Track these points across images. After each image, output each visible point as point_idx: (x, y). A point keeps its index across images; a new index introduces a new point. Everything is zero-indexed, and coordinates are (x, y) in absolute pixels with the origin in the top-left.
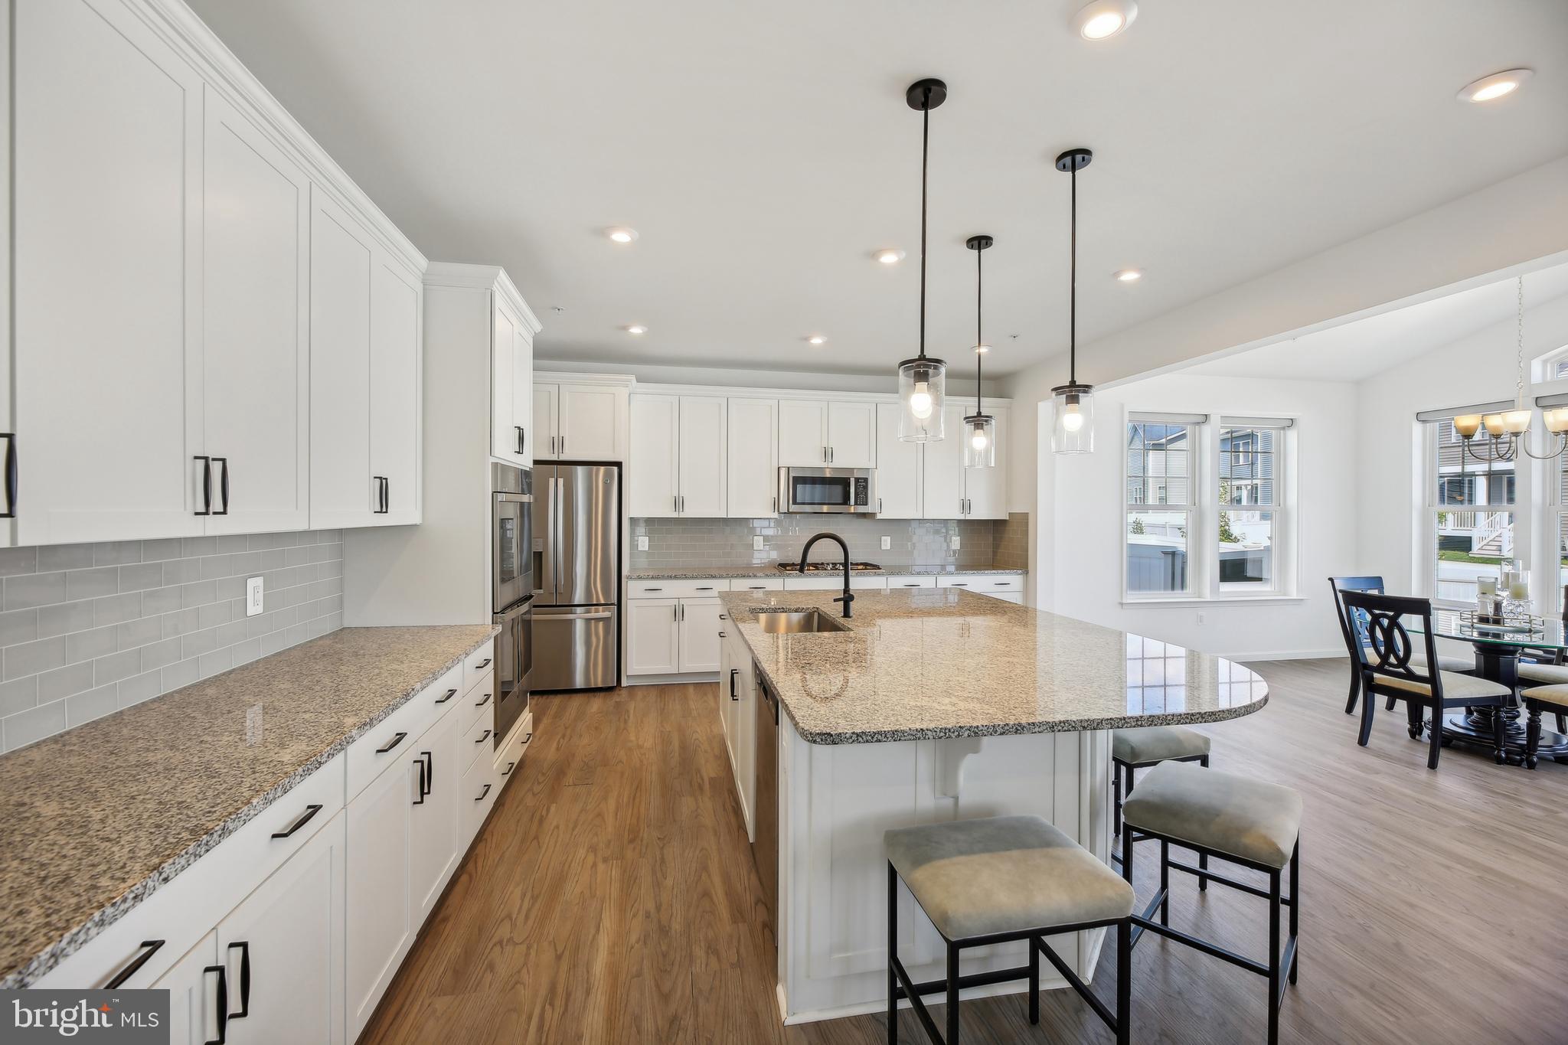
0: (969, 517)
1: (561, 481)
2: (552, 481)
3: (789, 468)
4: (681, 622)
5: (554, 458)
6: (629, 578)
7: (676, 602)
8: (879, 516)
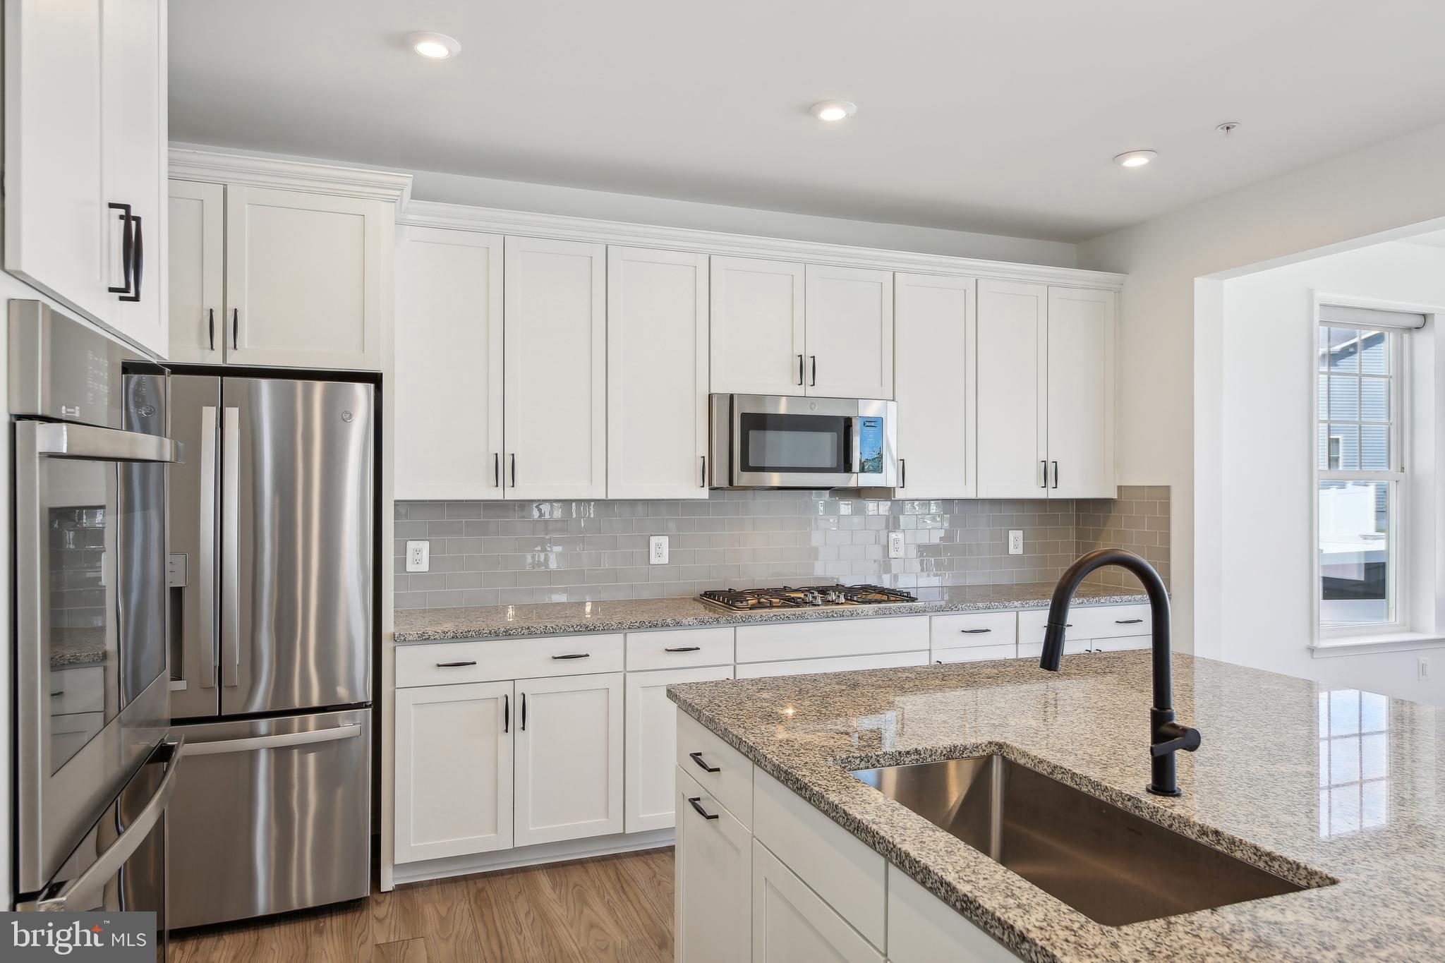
0: (1054, 494)
1: (232, 414)
2: (209, 415)
3: (732, 396)
4: (519, 733)
5: (214, 359)
6: (399, 639)
7: (506, 689)
8: (900, 494)
